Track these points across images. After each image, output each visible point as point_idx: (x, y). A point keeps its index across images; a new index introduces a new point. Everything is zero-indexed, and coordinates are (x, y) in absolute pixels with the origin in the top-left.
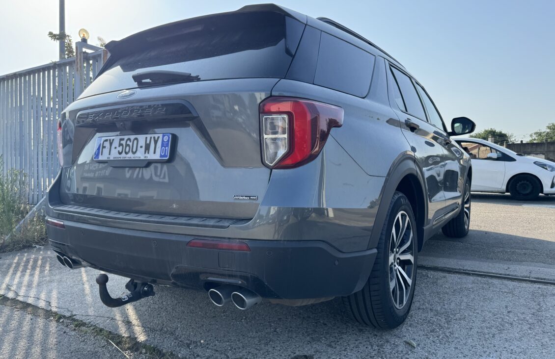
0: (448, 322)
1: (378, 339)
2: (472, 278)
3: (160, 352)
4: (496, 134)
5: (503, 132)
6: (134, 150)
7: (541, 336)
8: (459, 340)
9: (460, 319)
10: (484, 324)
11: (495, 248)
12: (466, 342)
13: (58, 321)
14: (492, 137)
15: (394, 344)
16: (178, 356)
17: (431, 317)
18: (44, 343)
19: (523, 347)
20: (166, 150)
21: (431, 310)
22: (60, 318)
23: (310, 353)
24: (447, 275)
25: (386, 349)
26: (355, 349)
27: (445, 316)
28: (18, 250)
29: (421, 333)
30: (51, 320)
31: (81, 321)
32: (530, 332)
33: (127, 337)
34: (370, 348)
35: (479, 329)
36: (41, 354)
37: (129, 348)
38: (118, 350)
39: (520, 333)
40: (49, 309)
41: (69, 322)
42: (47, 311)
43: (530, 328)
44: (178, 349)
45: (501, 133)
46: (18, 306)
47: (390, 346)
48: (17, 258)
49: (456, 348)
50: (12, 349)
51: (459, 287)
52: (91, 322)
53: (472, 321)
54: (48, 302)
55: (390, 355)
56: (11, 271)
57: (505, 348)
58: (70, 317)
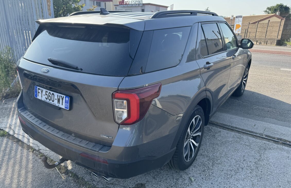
0: (213, 165)
1: (177, 175)
2: (233, 133)
3: (78, 177)
4: (283, 7)
5: (287, 6)
6: (53, 100)
7: (254, 178)
8: (215, 178)
9: (219, 164)
10: (229, 168)
11: (254, 106)
12: (218, 180)
13: (33, 152)
14: (279, 11)
15: (184, 179)
16: (85, 180)
17: (205, 161)
18: (27, 167)
19: (243, 185)
20: (67, 105)
21: (207, 156)
22: (34, 150)
23: (144, 182)
24: (222, 130)
25: (179, 182)
26: (165, 181)
27: (212, 161)
28: (14, 97)
29: (198, 172)
30: (30, 152)
31: (43, 154)
32: (250, 175)
33: (63, 166)
34: (172, 180)
35: (226, 171)
36: (25, 175)
37: (64, 173)
38: (59, 173)
39: (245, 175)
40: (29, 144)
41: (38, 154)
42: (28, 145)
43: (251, 172)
44: (85, 175)
45: (286, 6)
46: (15, 140)
47: (182, 180)
48: (14, 104)
49: (212, 183)
50: (12, 171)
51: (225, 140)
52: (47, 155)
53: (224, 166)
54: (28, 139)
55: (180, 186)
56: (11, 113)
57: (235, 185)
58: (38, 150)
